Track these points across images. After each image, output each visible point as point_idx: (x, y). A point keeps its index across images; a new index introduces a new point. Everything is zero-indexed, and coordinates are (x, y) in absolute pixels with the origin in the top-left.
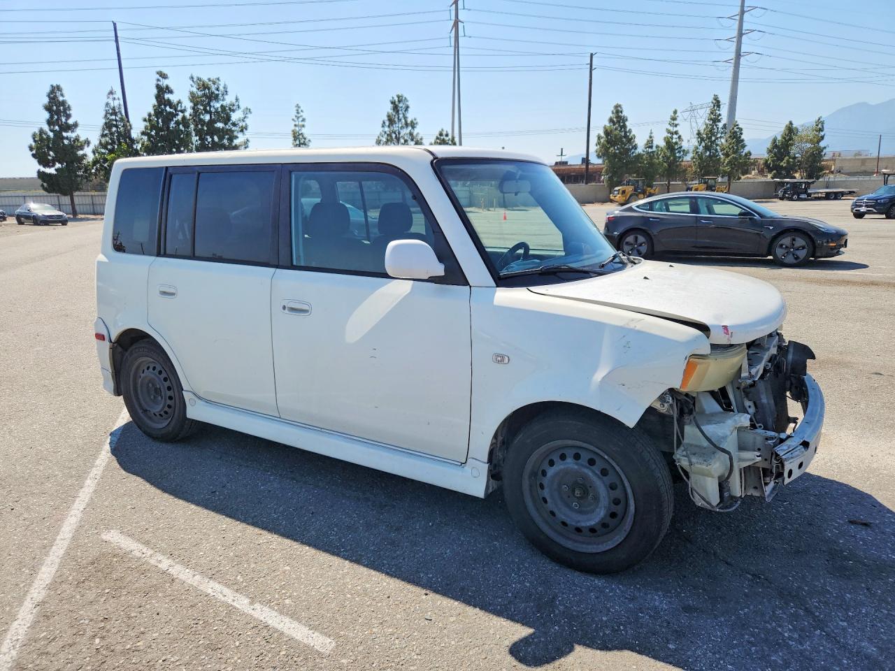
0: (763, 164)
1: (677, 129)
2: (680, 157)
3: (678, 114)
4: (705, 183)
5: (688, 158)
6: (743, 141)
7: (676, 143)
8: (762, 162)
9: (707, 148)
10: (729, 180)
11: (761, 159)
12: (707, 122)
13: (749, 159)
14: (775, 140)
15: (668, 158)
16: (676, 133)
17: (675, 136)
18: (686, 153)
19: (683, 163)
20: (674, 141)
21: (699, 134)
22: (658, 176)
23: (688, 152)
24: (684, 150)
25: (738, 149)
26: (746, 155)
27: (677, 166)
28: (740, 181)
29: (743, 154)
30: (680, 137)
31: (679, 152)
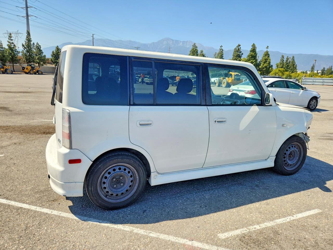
0: (51, 60)
1: (13, 41)
2: (16, 54)
3: (12, 35)
4: (30, 66)
5: (20, 54)
6: (42, 50)
7: (13, 48)
8: (50, 59)
9: (27, 51)
10: (39, 65)
11: (50, 58)
12: (26, 41)
13: (45, 58)
14: (53, 52)
15: (11, 54)
16: (13, 43)
17: (12, 45)
18: (19, 52)
19: (18, 57)
20: (12, 46)
21: (23, 45)
22: (8, 61)
23: (20, 52)
24: (18, 51)
25: (40, 53)
26: (44, 56)
27: (16, 58)
28: (43, 66)
29: (43, 56)
30: (15, 45)
31: (16, 52)
